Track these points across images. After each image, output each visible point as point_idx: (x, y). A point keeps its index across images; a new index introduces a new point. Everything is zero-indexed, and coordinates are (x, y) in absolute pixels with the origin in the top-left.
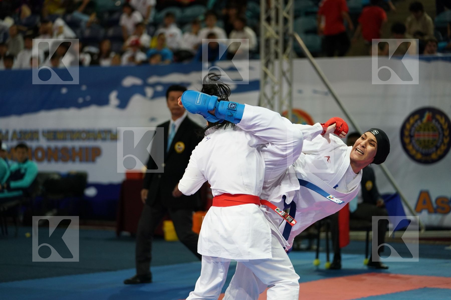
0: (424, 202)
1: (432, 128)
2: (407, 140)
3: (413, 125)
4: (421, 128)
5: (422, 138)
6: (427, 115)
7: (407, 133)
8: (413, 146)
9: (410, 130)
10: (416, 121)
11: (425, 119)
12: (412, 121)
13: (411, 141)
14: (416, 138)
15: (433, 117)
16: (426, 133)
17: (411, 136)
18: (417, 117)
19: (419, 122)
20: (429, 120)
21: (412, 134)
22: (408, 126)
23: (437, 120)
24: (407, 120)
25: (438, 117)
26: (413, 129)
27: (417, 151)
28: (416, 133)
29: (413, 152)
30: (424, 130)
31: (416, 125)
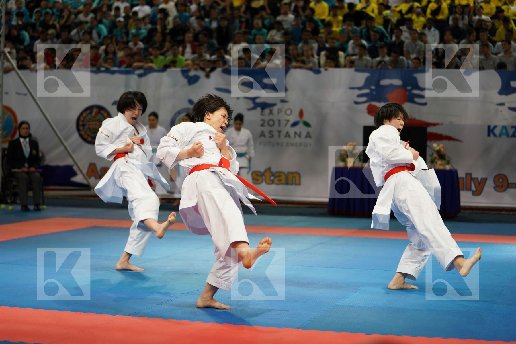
0: (93, 171)
1: (99, 119)
2: (81, 128)
3: (85, 118)
4: (90, 119)
5: (91, 127)
6: (95, 110)
7: (81, 123)
8: (85, 132)
9: (83, 121)
10: (87, 115)
11: (93, 114)
12: (84, 115)
13: (84, 129)
14: (87, 126)
15: (99, 112)
16: (94, 123)
17: (84, 125)
18: (88, 112)
19: (89, 116)
20: (96, 114)
21: (85, 123)
22: (82, 118)
23: (102, 114)
24: (81, 114)
25: (102, 112)
26: (85, 120)
27: (88, 135)
28: (88, 123)
29: (86, 136)
30: (93, 121)
31: (87, 118)
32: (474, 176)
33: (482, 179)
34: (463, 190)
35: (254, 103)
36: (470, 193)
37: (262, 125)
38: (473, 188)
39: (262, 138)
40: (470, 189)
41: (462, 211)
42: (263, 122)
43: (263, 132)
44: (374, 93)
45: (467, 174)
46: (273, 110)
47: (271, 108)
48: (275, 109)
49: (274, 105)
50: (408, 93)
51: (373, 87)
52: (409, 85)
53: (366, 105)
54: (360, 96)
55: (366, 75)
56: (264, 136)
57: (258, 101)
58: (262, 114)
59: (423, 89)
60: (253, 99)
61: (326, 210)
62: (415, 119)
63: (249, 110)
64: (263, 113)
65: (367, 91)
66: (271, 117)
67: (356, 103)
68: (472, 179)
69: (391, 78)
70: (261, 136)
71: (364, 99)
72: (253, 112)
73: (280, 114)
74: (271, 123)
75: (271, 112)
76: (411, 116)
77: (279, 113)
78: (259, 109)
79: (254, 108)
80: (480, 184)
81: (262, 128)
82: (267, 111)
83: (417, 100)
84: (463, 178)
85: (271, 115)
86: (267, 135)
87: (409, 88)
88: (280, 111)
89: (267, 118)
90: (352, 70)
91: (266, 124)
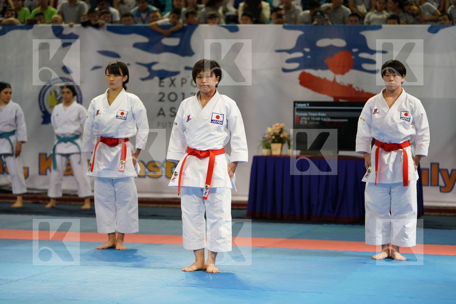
32: (441, 167)
33: (452, 170)
34: (428, 185)
35: (150, 70)
36: (438, 188)
37: (160, 100)
38: (441, 183)
39: (161, 117)
40: (438, 185)
41: (425, 213)
42: (161, 95)
43: (161, 109)
44: (309, 57)
45: (432, 164)
46: (175, 79)
47: (173, 78)
48: (178, 79)
49: (176, 73)
50: (353, 57)
51: (307, 50)
52: (355, 47)
53: (298, 73)
54: (289, 61)
55: (299, 33)
56: (163, 114)
57: (155, 68)
58: (160, 86)
59: (373, 52)
60: (149, 66)
61: (245, 212)
62: (363, 91)
63: (143, 79)
64: (162, 84)
65: (299, 55)
66: (172, 89)
67: (285, 70)
68: (439, 170)
69: (331, 37)
70: (159, 114)
71: (296, 65)
72: (148, 82)
73: (184, 85)
74: (173, 97)
75: (173, 82)
76: (357, 88)
77: (182, 83)
78: (156, 79)
79: (150, 78)
80: (450, 176)
81: (161, 104)
82: (167, 81)
83: (366, 66)
84: (428, 170)
85: (172, 86)
86: (167, 113)
87: (355, 50)
88: (184, 81)
89: (167, 90)
90: (281, 26)
91: (166, 98)
